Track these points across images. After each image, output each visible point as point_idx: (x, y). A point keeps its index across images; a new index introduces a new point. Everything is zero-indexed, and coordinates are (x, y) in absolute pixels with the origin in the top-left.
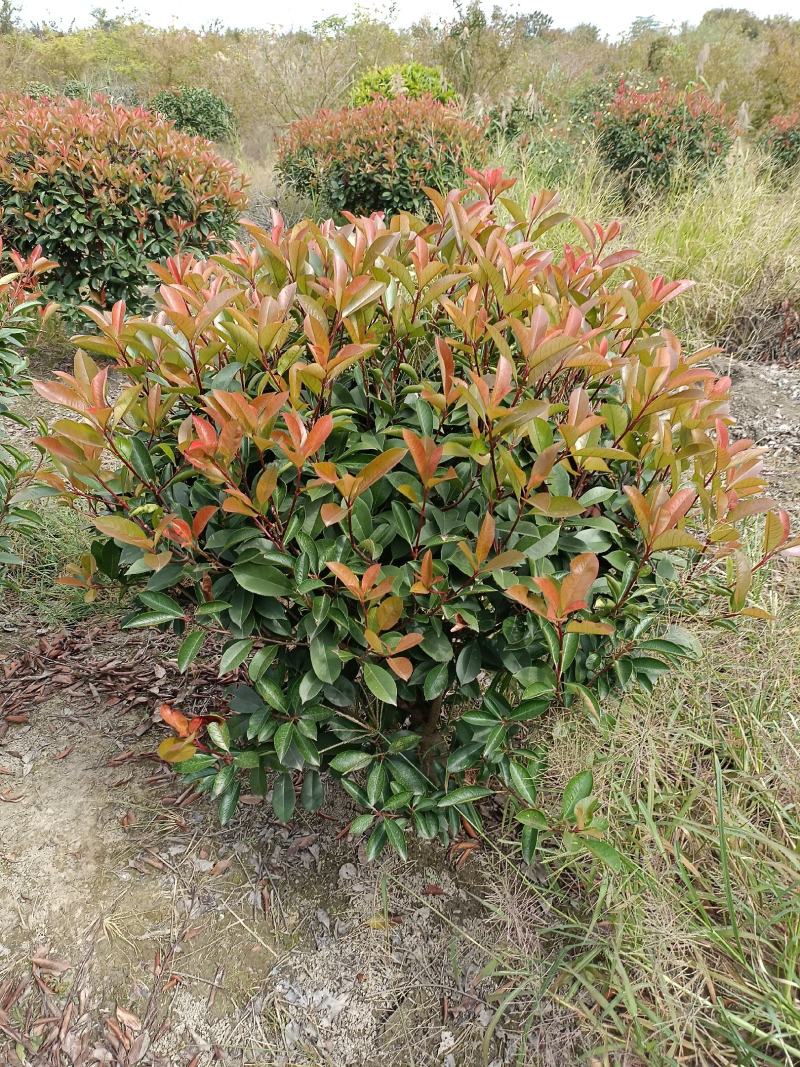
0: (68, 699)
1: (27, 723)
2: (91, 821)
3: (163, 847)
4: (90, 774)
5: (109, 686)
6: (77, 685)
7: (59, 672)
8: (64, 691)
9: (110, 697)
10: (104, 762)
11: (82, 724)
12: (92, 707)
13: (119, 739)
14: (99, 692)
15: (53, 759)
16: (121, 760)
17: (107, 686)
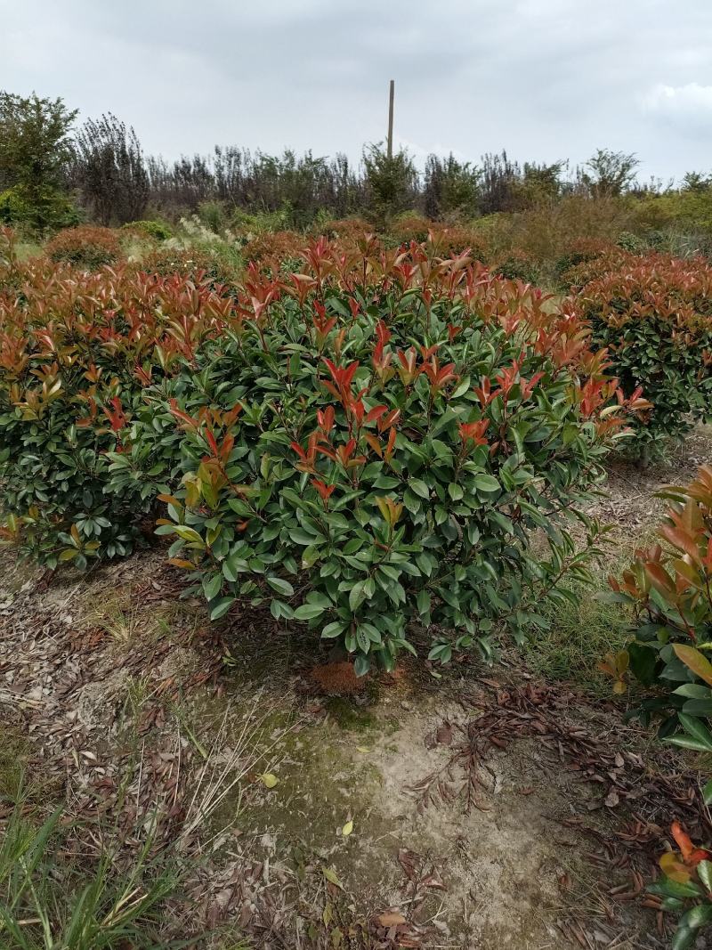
0: (540, 746)
1: (504, 750)
2: (535, 864)
3: (590, 926)
4: (543, 821)
5: (574, 752)
6: (549, 737)
7: (537, 718)
8: (538, 737)
9: (573, 762)
10: (556, 817)
11: (545, 773)
12: (556, 763)
13: (572, 803)
14: (565, 752)
15: (518, 791)
16: (571, 823)
17: (572, 750)
